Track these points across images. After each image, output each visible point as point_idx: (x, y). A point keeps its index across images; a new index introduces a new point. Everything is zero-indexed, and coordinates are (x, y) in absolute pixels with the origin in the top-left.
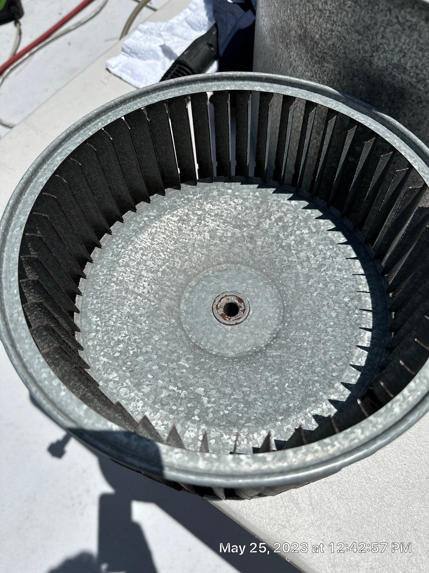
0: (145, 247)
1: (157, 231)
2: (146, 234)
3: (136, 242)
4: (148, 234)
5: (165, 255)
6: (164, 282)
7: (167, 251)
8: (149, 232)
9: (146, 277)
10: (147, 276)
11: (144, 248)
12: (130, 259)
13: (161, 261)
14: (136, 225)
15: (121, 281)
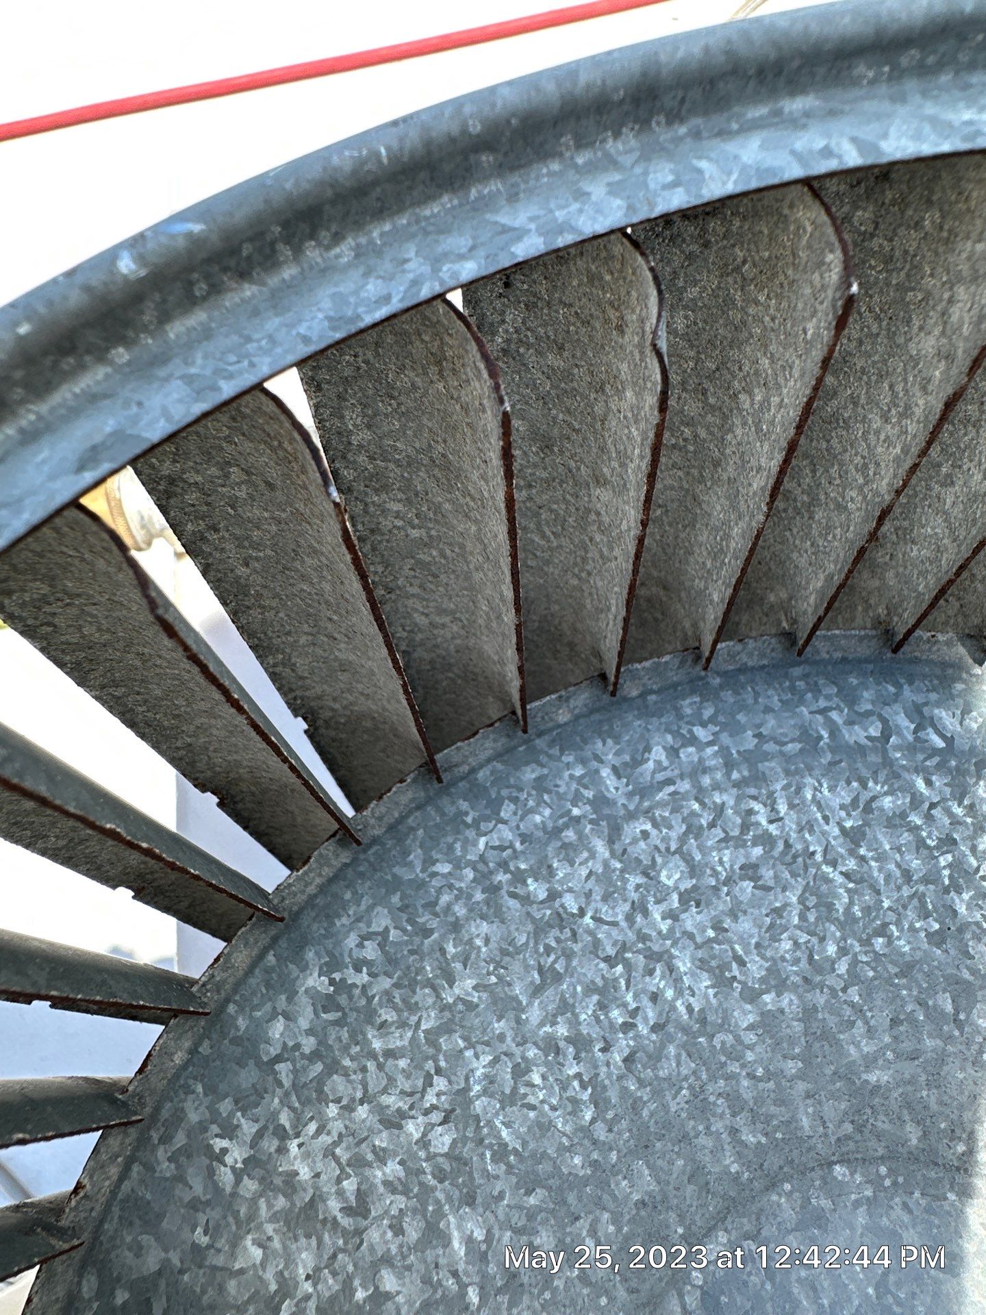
0: (788, 845)
1: (903, 815)
2: (844, 795)
3: (771, 795)
4: (855, 801)
5: (843, 951)
6: (734, 1068)
7: (866, 943)
8: (866, 795)
9: (677, 982)
10: (687, 981)
11: (780, 846)
12: (678, 851)
13: (804, 964)
14: (834, 715)
15: (561, 919)
